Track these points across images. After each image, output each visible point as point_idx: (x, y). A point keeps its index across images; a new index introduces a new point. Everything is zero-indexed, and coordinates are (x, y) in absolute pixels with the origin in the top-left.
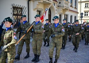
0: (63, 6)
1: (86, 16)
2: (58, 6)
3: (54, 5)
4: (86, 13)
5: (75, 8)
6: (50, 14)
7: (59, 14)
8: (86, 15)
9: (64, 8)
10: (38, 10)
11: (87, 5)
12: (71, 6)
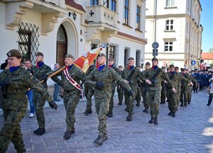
0: (100, 23)
1: (169, 52)
2: (87, 22)
3: (75, 18)
4: (169, 45)
5: (138, 30)
6: (63, 40)
7: (90, 43)
8: (169, 48)
9: (103, 28)
10: (23, 28)
11: (170, 25)
12: (126, 24)
